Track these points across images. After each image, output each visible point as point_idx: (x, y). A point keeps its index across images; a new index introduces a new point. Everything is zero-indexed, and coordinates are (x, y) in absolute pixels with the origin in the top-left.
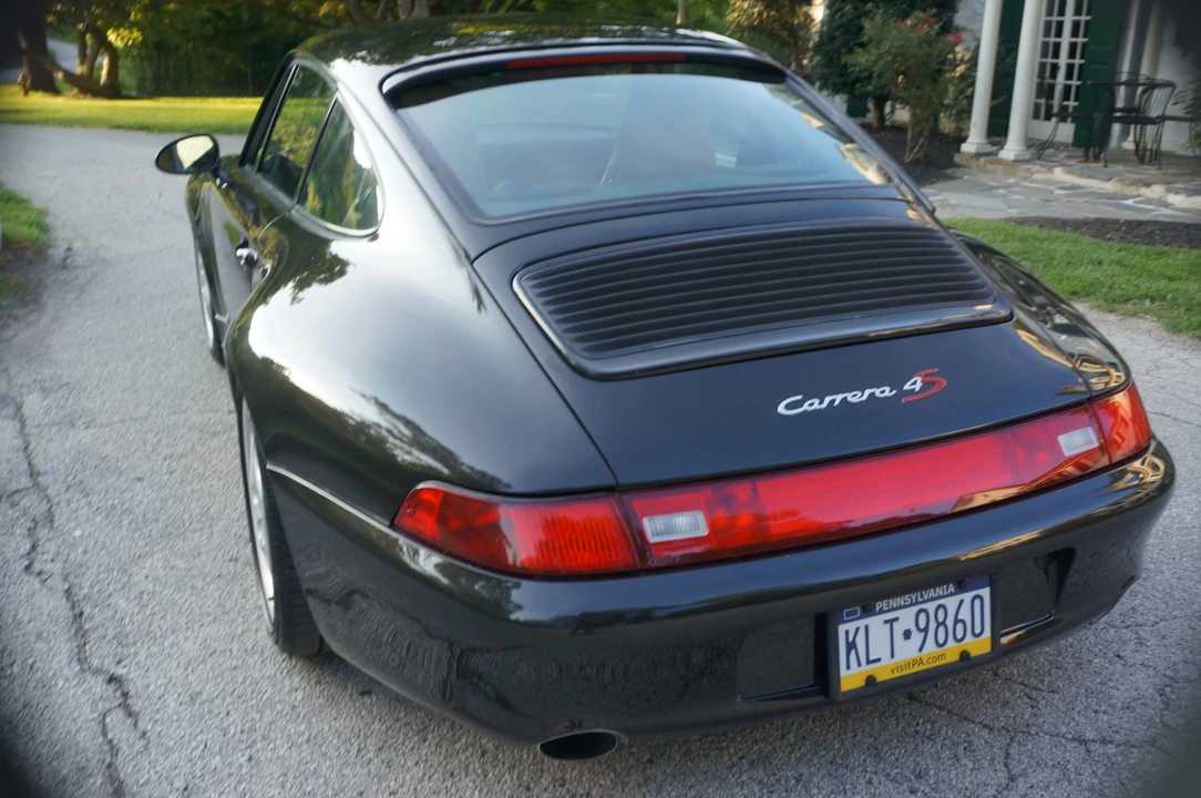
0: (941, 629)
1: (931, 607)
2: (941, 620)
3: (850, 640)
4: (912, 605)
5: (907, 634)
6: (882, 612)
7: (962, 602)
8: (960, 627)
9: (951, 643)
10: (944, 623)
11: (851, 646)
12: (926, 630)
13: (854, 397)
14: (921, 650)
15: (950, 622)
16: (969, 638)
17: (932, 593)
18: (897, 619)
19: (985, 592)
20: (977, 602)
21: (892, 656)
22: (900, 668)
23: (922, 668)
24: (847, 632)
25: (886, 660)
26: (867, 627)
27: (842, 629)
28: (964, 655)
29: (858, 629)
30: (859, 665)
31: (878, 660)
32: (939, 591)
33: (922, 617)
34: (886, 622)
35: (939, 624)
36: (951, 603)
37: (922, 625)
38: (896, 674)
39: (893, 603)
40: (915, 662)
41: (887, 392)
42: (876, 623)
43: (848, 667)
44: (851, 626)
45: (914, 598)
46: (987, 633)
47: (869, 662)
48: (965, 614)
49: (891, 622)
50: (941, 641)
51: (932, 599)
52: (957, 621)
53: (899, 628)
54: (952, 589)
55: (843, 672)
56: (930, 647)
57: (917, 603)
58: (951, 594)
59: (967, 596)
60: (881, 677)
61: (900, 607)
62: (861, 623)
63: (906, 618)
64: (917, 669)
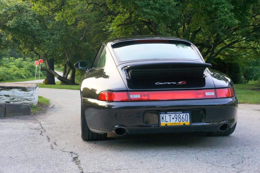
0: (180, 119)
1: (178, 115)
2: (179, 117)
3: (163, 117)
4: (174, 114)
5: (173, 118)
6: (168, 114)
7: (183, 115)
8: (183, 119)
9: (181, 121)
10: (180, 118)
11: (163, 118)
12: (177, 118)
13: (169, 83)
14: (176, 121)
15: (181, 118)
16: (185, 121)
17: (178, 112)
18: (171, 115)
19: (188, 114)
20: (186, 115)
21: (170, 121)
22: (172, 124)
23: (176, 125)
24: (162, 116)
25: (169, 122)
26: (165, 116)
27: (161, 115)
28: (184, 124)
29: (164, 116)
30: (164, 122)
31: (168, 122)
32: (179, 112)
33: (176, 116)
34: (169, 115)
35: (179, 118)
36: (182, 115)
37: (176, 117)
38: (171, 125)
39: (170, 113)
40: (175, 124)
41: (175, 83)
42: (167, 116)
43: (162, 122)
44: (163, 115)
45: (174, 112)
46: (189, 121)
47: (166, 122)
48: (184, 117)
49: (170, 116)
50: (180, 121)
51: (178, 113)
52: (182, 118)
53: (171, 117)
54: (181, 112)
55: (161, 122)
56: (177, 122)
57: (175, 114)
58: (181, 113)
59: (185, 114)
60: (168, 125)
61: (172, 114)
62: (165, 115)
63: (173, 116)
64: (175, 125)
